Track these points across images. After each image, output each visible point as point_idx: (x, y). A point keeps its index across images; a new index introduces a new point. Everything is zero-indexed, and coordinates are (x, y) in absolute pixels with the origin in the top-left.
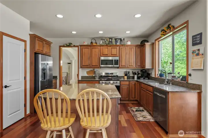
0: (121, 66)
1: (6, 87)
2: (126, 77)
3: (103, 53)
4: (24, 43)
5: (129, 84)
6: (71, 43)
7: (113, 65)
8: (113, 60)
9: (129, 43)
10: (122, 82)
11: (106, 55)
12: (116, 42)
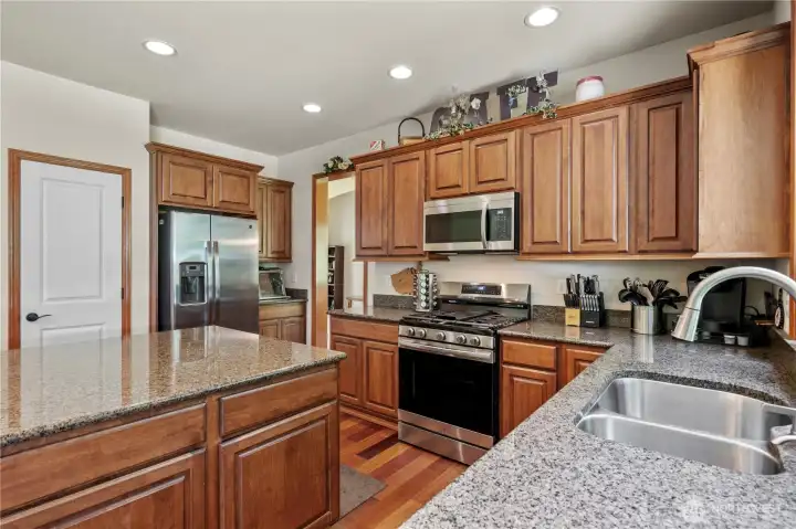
0: (534, 243)
1: (32, 318)
2: (573, 315)
3: (437, 182)
4: (120, 176)
5: (557, 362)
6: (338, 158)
7: (478, 239)
8: (480, 212)
9: (590, 91)
10: (510, 347)
11: (453, 192)
12: (506, 103)
